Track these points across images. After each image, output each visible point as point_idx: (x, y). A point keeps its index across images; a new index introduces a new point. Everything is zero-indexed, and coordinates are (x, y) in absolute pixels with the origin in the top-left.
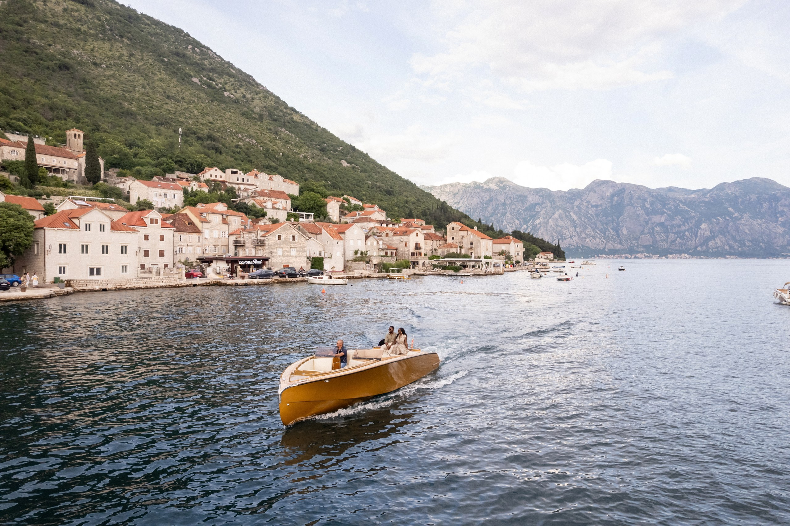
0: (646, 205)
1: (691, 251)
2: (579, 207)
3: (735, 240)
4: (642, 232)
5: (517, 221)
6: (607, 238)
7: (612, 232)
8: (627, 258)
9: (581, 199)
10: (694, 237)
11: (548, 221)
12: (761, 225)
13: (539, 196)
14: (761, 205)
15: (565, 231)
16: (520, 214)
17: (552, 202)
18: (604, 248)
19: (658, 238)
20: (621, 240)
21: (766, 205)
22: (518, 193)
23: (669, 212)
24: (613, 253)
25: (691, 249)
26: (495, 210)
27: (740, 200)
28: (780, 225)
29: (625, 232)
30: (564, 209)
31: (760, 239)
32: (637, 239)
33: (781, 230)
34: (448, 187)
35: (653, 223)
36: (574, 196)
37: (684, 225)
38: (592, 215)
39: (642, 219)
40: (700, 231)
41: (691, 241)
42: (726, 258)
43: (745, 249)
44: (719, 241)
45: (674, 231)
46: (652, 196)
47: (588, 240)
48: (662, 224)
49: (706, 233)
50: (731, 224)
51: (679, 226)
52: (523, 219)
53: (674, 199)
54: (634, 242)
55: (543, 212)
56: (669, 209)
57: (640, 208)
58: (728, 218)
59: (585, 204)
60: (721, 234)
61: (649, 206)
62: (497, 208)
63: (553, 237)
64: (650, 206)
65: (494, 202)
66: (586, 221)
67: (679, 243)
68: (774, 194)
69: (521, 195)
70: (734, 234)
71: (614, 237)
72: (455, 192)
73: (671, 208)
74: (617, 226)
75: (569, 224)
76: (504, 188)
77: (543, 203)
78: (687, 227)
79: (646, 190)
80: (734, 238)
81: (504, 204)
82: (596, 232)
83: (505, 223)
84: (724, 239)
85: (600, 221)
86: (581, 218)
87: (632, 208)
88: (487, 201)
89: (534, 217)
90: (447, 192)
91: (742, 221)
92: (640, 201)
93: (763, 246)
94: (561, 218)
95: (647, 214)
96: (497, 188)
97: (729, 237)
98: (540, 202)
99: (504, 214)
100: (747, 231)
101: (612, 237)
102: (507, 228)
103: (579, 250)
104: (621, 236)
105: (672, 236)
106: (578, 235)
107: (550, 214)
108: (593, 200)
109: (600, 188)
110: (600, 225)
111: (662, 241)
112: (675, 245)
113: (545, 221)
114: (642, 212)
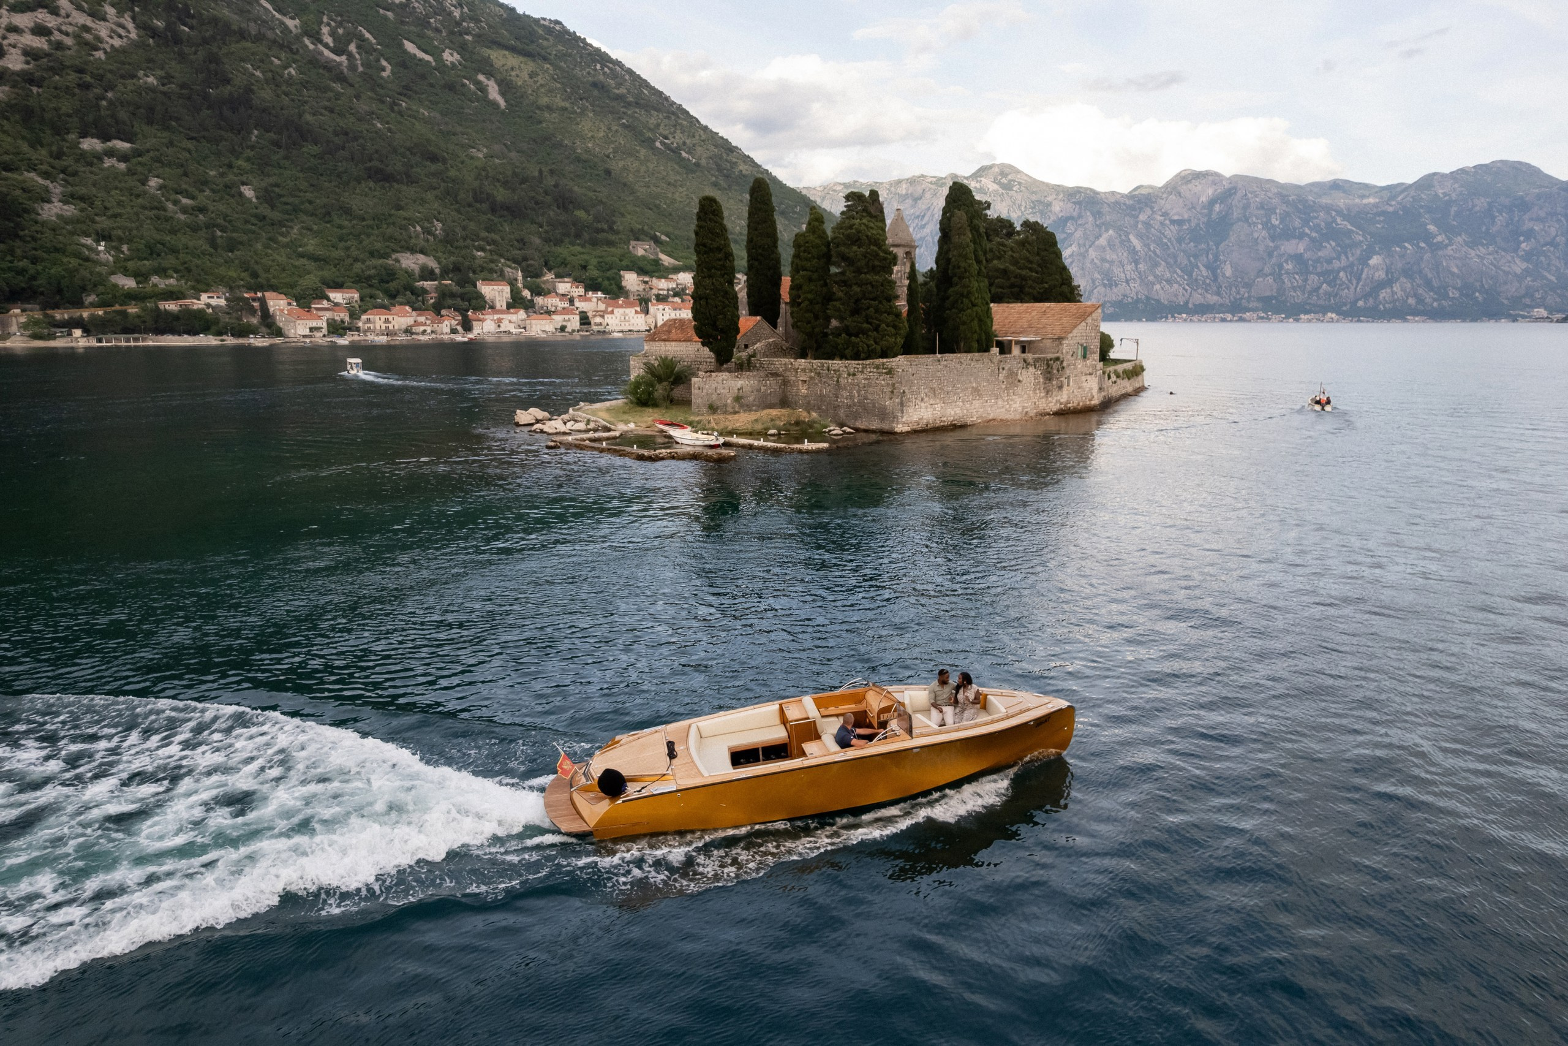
0: (1273, 220)
1: (1344, 308)
2: (1147, 225)
3: (1430, 287)
4: (1260, 273)
6: (1193, 283)
7: (1205, 273)
8: (1223, 320)
9: (1152, 208)
10: (1354, 282)
11: (1087, 251)
12: (1483, 258)
13: (1074, 203)
14: (1493, 218)
15: (1117, 270)
17: (1098, 214)
18: (1187, 303)
19: (1287, 284)
20: (1219, 287)
21: (1501, 219)
22: (1035, 196)
23: (1314, 235)
24: (1201, 311)
25: (1345, 305)
27: (1454, 209)
28: (1520, 257)
29: (1228, 272)
30: (1119, 229)
31: (1478, 284)
32: (1248, 285)
33: (1519, 266)
34: (904, 186)
35: (1281, 255)
36: (1139, 202)
37: (1339, 259)
38: (1169, 240)
39: (1261, 248)
40: (1366, 270)
41: (1348, 288)
42: (1405, 320)
43: (1445, 304)
44: (1401, 288)
45: (1319, 270)
46: (1287, 203)
47: (1158, 287)
48: (1298, 258)
49: (1377, 274)
50: (1427, 256)
51: (1329, 261)
53: (1328, 209)
54: (1242, 290)
55: (1078, 234)
56: (1316, 228)
57: (1260, 226)
58: (1422, 245)
59: (1159, 218)
60: (1405, 276)
61: (1277, 223)
63: (1093, 281)
64: (1281, 223)
66: (1158, 252)
67: (1326, 293)
68: (1522, 198)
69: (1040, 202)
70: (1430, 275)
71: (1208, 281)
72: (916, 195)
73: (1319, 225)
74: (1215, 261)
75: (1125, 256)
76: (1009, 186)
77: (1080, 216)
78: (1344, 262)
79: (1275, 189)
80: (1428, 284)
82: (1175, 272)
84: (1409, 285)
85: (1184, 251)
86: (1148, 246)
87: (1246, 226)
90: (903, 195)
91: (1449, 251)
92: (1262, 212)
93: (1480, 299)
94: (1112, 246)
95: (1273, 238)
96: (995, 187)
97: (1418, 281)
98: (1075, 214)
100: (1455, 270)
101: (1204, 282)
103: (1140, 305)
104: (1220, 279)
105: (1313, 279)
106: (1140, 278)
107: (1092, 239)
108: (1175, 211)
109: (1190, 186)
110: (1182, 259)
111: (1294, 288)
112: (1318, 296)
113: (1082, 250)
114: (1264, 233)
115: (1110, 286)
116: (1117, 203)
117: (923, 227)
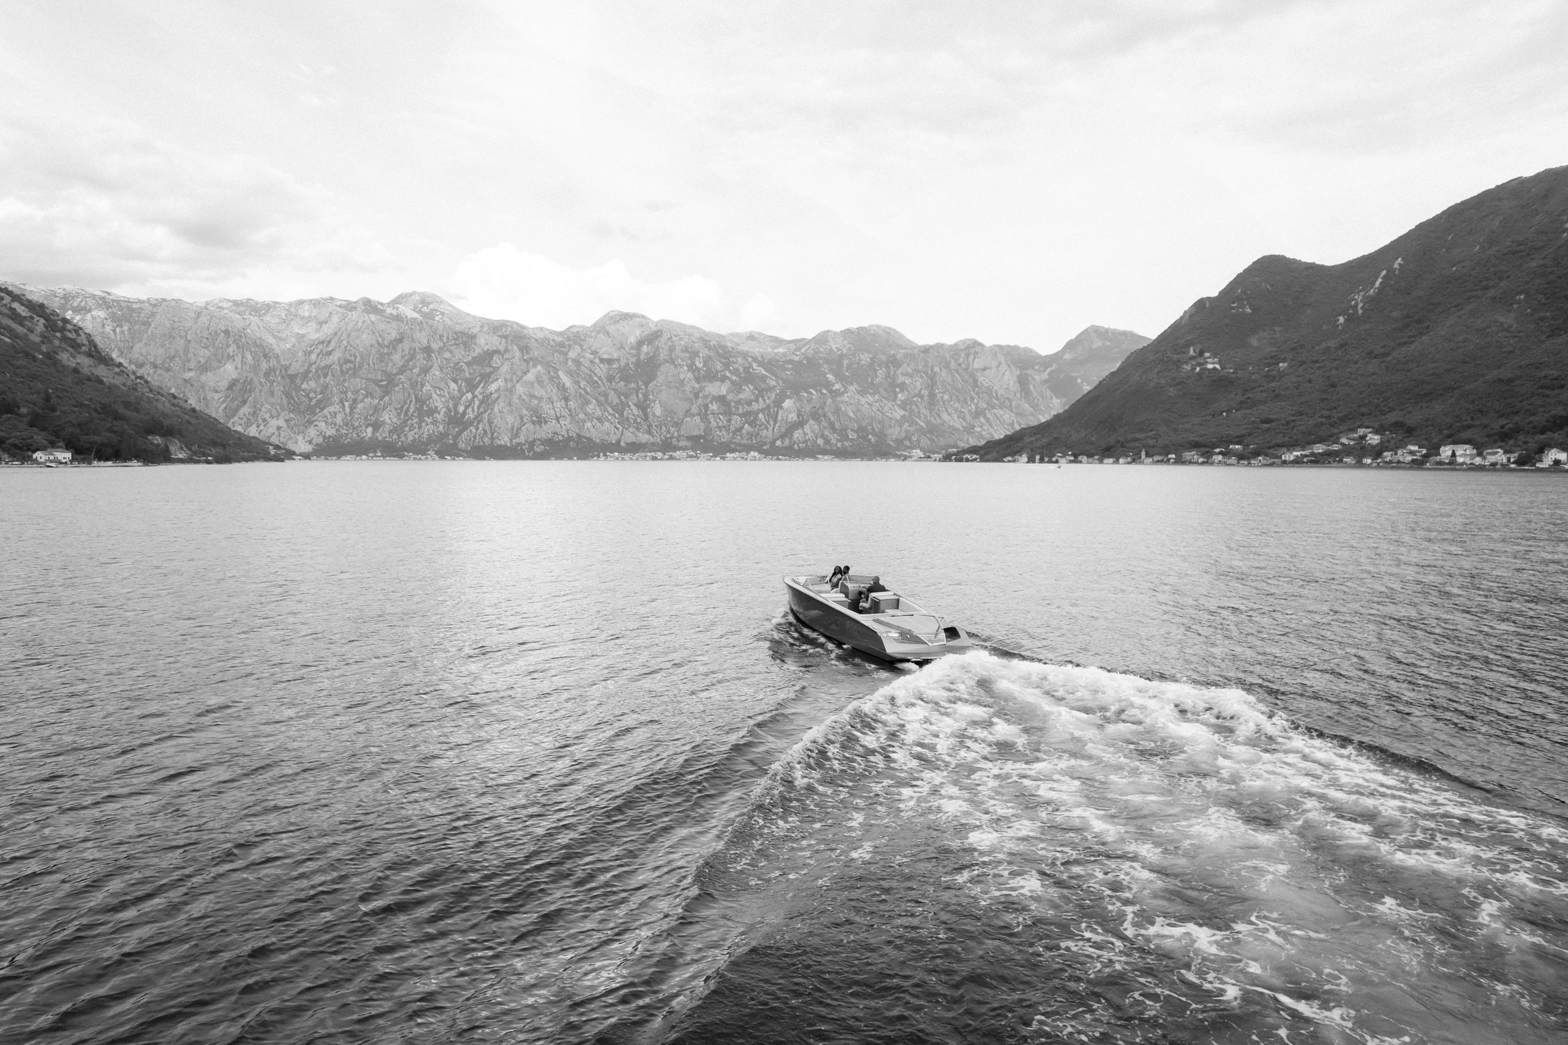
0: (697, 363)
1: (765, 448)
2: (577, 362)
3: (833, 428)
4: (688, 413)
5: (453, 385)
6: (624, 421)
7: (635, 411)
8: (654, 459)
9: (581, 346)
10: (772, 423)
11: (514, 386)
12: (871, 405)
13: (501, 337)
14: (876, 371)
15: (547, 409)
16: (461, 370)
17: (525, 349)
18: (619, 442)
19: (713, 424)
20: (650, 426)
21: (881, 373)
22: (458, 328)
23: (734, 378)
24: (634, 449)
25: (765, 444)
26: (408, 361)
27: (846, 362)
28: (898, 405)
29: (658, 411)
30: (548, 365)
31: (869, 428)
32: (677, 425)
33: (899, 413)
34: (307, 307)
35: (706, 397)
36: (569, 339)
37: (757, 401)
38: (600, 378)
39: (688, 389)
40: (781, 412)
41: (767, 428)
42: (816, 459)
43: (847, 444)
44: (810, 429)
45: (741, 411)
46: (709, 348)
47: (589, 425)
48: (722, 400)
49: (790, 416)
50: (829, 401)
51: (749, 403)
52: (466, 380)
53: (745, 355)
54: (672, 429)
55: (505, 368)
56: (736, 372)
57: (685, 368)
58: (825, 391)
59: (588, 356)
60: (813, 419)
61: (701, 365)
62: (412, 357)
63: (522, 418)
64: (704, 366)
65: (406, 345)
66: (588, 390)
67: (748, 433)
68: (894, 355)
69: (463, 333)
70: (832, 419)
71: (639, 420)
72: (322, 318)
73: (738, 370)
74: (645, 401)
75: (554, 393)
76: (430, 316)
77: (507, 350)
78: (761, 405)
79: (698, 335)
80: (832, 425)
81: (428, 350)
82: (606, 410)
83: (427, 387)
84: (816, 427)
85: (615, 390)
86: (577, 383)
87: (672, 367)
88: (391, 342)
89: (486, 378)
90: (303, 318)
91: (845, 398)
92: (687, 355)
93: (873, 441)
94: (540, 382)
95: (698, 380)
96: (415, 315)
97: (824, 423)
98: (502, 348)
99: (425, 371)
100: (852, 415)
101: (635, 420)
102: (431, 397)
103: (572, 444)
104: (651, 417)
105: (736, 420)
106: (571, 415)
107: (519, 373)
108: (604, 349)
109: (618, 326)
110: (613, 398)
111: (719, 428)
112: (741, 435)
113: (509, 386)
114: (690, 375)
115: (540, 423)
116: (546, 339)
117: (329, 353)
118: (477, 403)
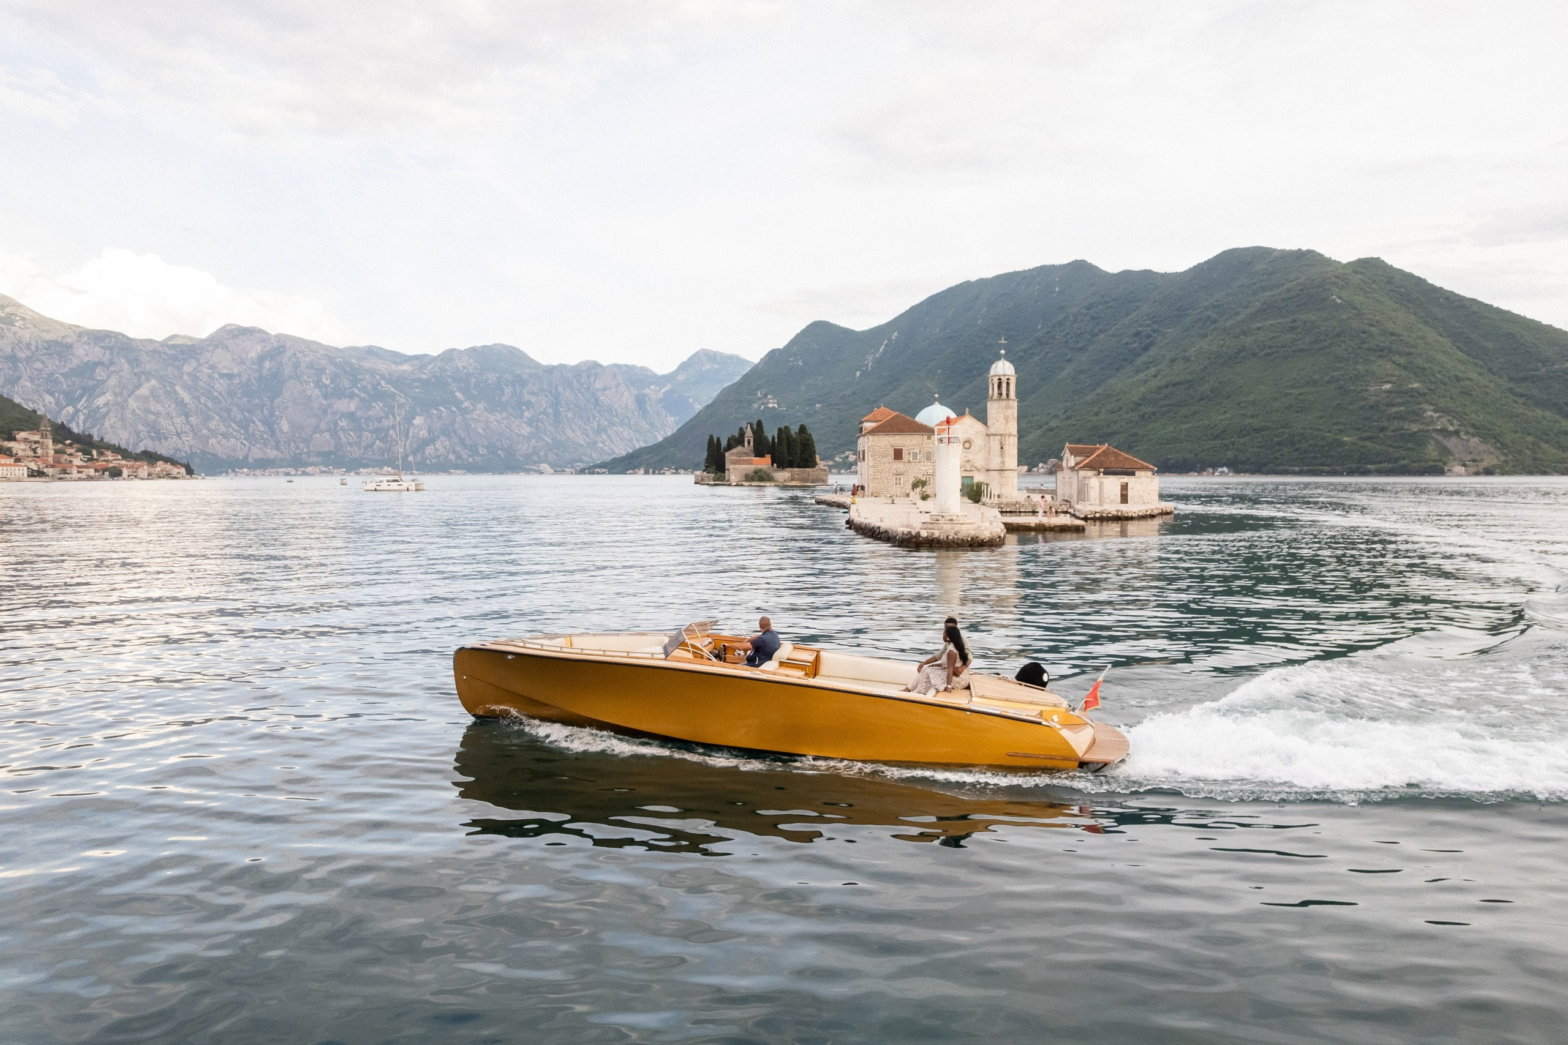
0: (324, 380)
1: (398, 462)
2: (194, 377)
3: (464, 445)
4: (317, 429)
5: (48, 398)
6: (250, 437)
7: (261, 427)
8: (287, 474)
9: (198, 360)
10: (403, 439)
11: (126, 401)
12: (499, 423)
13: (103, 347)
14: (503, 390)
15: (164, 423)
16: (59, 382)
17: (135, 362)
18: (247, 457)
19: (344, 440)
20: (278, 442)
22: (48, 337)
23: (363, 395)
24: (263, 465)
25: (398, 459)
27: (473, 380)
28: (525, 423)
29: (285, 427)
30: (162, 379)
31: (499, 444)
32: (307, 441)
33: (526, 430)
35: (334, 413)
36: (182, 352)
37: (387, 417)
38: (220, 393)
39: (315, 405)
40: (411, 429)
41: (399, 445)
42: (450, 474)
43: (477, 459)
44: (441, 446)
45: (371, 428)
46: (336, 365)
47: (213, 441)
48: (351, 416)
49: (421, 433)
50: (459, 418)
51: (379, 420)
52: (64, 392)
53: (372, 372)
54: (301, 445)
55: (113, 381)
56: (364, 389)
57: (312, 385)
58: (454, 409)
59: (207, 371)
60: (444, 435)
61: (328, 382)
63: (138, 433)
64: (331, 382)
66: (210, 405)
67: (380, 449)
68: (520, 375)
69: (55, 343)
70: (462, 435)
71: (265, 436)
73: (366, 387)
74: (271, 417)
75: (172, 408)
76: (9, 320)
77: (112, 363)
78: (392, 421)
79: (323, 351)
80: (462, 441)
81: (13, 359)
82: (230, 426)
84: (447, 443)
85: (237, 406)
86: (197, 398)
87: (298, 383)
89: (91, 391)
91: (475, 415)
92: (312, 371)
93: (502, 455)
94: (155, 396)
95: (326, 397)
97: (455, 440)
98: (106, 360)
99: (16, 382)
100: (481, 431)
101: (262, 436)
104: (278, 433)
105: (367, 436)
106: (193, 431)
107: (130, 387)
108: (223, 365)
109: (236, 341)
110: (236, 413)
111: (350, 444)
112: (373, 452)
113: (120, 400)
114: (317, 391)
115: (159, 439)
116: (155, 352)
118: (82, 417)
